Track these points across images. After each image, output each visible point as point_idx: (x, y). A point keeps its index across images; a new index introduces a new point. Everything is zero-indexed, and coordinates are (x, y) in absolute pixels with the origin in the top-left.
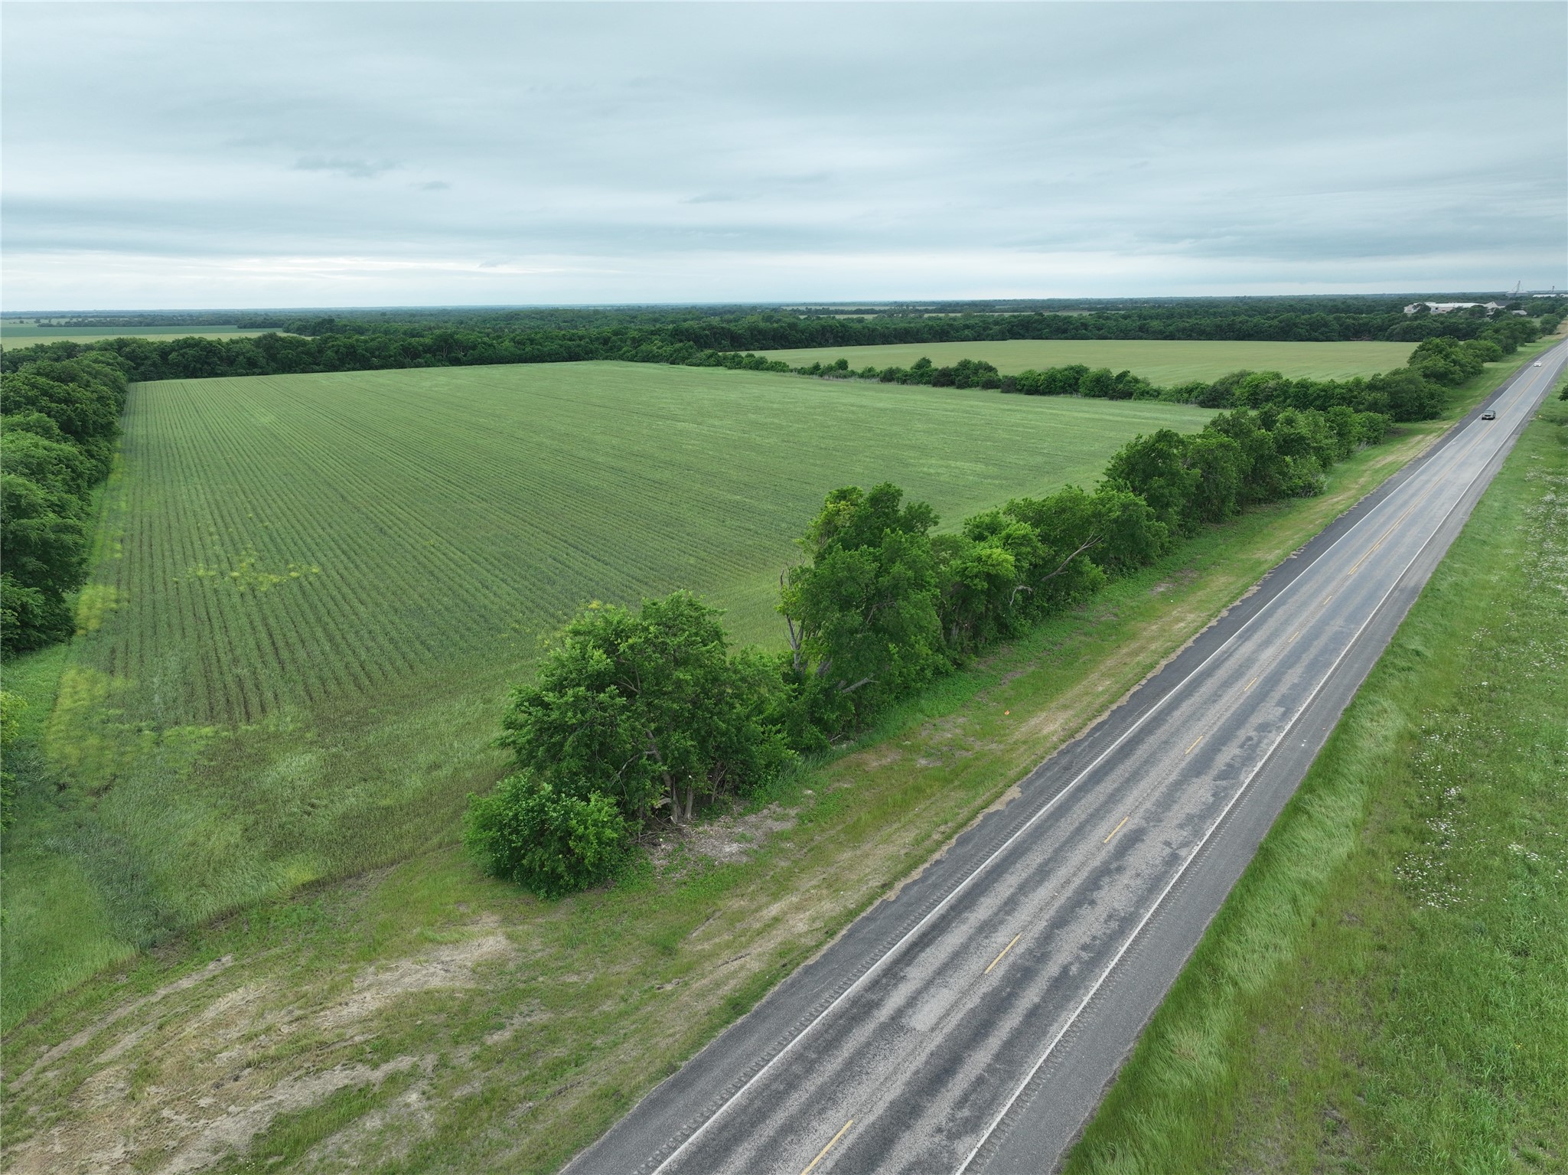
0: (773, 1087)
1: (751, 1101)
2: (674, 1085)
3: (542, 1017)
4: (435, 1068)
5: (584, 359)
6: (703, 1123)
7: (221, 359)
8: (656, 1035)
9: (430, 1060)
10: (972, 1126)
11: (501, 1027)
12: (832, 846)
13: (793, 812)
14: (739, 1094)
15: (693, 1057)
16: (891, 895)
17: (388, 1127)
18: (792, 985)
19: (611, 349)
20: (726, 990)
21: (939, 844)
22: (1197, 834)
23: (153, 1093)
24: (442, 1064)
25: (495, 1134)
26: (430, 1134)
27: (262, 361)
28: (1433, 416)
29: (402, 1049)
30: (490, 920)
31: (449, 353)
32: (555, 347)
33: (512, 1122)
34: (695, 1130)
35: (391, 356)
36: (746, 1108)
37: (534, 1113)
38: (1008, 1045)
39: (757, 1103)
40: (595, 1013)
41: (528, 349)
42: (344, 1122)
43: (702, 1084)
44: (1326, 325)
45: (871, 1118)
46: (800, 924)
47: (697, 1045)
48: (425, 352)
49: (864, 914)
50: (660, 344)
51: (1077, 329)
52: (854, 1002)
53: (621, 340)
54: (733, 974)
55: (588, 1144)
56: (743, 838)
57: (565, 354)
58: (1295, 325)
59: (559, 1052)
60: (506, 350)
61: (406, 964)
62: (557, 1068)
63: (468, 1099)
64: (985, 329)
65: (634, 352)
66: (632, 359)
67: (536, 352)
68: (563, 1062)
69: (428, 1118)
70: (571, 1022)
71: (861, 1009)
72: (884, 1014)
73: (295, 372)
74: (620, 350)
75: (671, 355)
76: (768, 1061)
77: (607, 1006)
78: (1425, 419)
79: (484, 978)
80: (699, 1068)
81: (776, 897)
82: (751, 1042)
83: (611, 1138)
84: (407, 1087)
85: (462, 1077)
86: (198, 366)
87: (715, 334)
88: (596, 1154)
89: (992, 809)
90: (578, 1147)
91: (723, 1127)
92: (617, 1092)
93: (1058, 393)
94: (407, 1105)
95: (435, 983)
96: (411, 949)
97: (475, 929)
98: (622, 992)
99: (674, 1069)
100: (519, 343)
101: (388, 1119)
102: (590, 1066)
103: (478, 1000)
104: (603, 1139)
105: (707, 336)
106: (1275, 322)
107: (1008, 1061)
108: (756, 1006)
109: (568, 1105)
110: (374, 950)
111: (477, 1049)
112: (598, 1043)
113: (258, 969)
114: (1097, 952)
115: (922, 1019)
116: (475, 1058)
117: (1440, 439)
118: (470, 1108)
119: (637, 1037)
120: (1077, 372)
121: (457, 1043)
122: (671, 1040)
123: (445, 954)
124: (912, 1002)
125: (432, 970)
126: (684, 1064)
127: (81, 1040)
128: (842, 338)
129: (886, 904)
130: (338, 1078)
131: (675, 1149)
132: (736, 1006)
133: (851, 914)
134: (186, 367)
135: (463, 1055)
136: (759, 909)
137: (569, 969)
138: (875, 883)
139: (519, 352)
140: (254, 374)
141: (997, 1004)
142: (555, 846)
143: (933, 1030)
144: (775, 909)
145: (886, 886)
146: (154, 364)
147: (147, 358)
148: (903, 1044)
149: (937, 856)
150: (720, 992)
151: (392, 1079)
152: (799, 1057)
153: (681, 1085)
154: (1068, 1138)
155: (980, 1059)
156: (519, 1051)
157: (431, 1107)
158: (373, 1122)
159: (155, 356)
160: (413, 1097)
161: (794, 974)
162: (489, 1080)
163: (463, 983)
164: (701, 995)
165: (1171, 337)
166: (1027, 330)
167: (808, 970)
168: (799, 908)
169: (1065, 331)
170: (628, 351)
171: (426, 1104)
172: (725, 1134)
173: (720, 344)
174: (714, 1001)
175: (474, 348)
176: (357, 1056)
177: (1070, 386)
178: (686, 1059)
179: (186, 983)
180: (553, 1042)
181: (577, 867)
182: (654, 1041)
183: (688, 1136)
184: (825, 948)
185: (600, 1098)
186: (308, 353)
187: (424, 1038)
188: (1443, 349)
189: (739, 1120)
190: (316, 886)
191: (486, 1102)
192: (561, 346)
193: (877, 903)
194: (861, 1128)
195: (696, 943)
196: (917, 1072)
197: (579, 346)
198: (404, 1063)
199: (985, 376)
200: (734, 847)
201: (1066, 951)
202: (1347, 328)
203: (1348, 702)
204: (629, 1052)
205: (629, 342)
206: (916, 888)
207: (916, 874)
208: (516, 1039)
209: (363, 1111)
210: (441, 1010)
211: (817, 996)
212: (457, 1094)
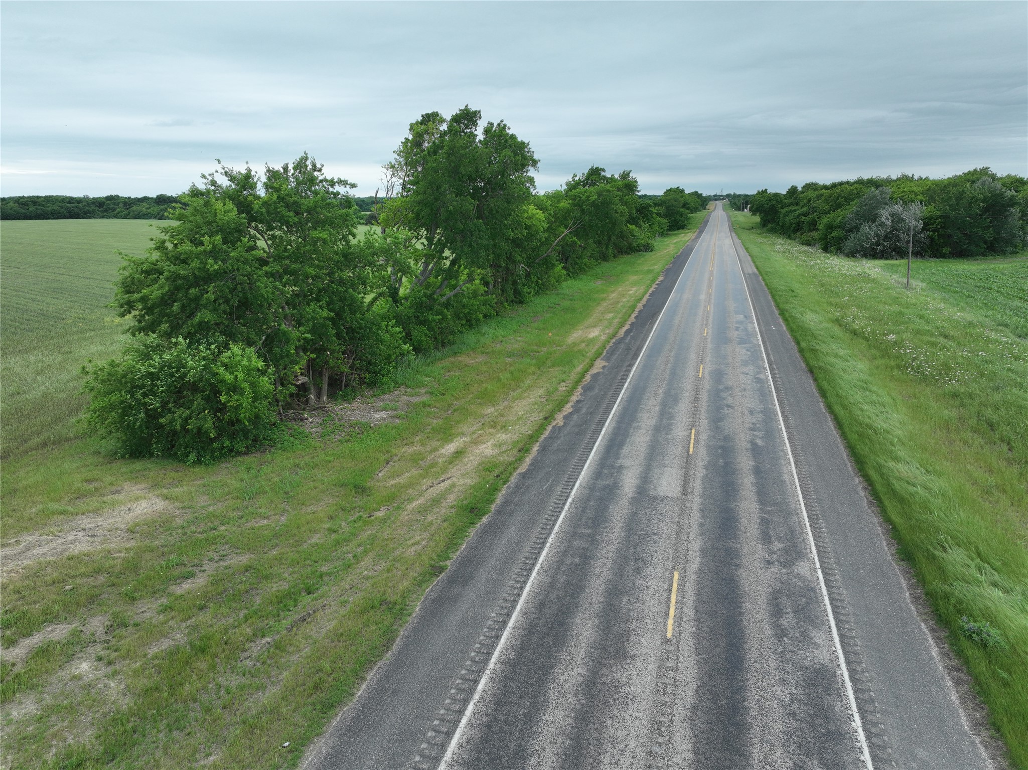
0: (568, 561)
1: (554, 578)
2: (452, 581)
3: (240, 559)
4: (109, 630)
6: (513, 607)
8: (396, 549)
9: (97, 624)
10: (796, 553)
11: (189, 576)
12: (473, 406)
13: (422, 390)
14: (534, 574)
15: (455, 556)
16: (559, 420)
17: (48, 711)
18: (518, 487)
19: (106, 210)
20: (451, 499)
21: (570, 392)
22: (760, 368)
24: (118, 624)
25: (233, 681)
26: (126, 703)
29: (48, 617)
30: (136, 489)
32: (56, 207)
33: (248, 663)
34: (509, 615)
36: (552, 585)
37: (279, 647)
38: (762, 493)
39: (562, 579)
40: (305, 546)
41: (32, 208)
43: (484, 575)
45: (694, 566)
46: (487, 449)
47: (452, 544)
49: (543, 437)
50: (148, 206)
52: (591, 488)
53: (114, 204)
54: (449, 490)
55: (380, 657)
56: (386, 408)
59: (275, 587)
60: (11, 209)
61: (30, 537)
62: (284, 601)
63: (173, 653)
65: (126, 212)
66: (125, 217)
67: (39, 212)
68: (289, 595)
70: (280, 559)
71: (603, 492)
72: (628, 492)
74: (114, 210)
75: (158, 214)
76: (544, 544)
77: (315, 539)
79: (148, 535)
80: (470, 563)
82: (511, 533)
83: (406, 645)
84: (70, 658)
85: (155, 632)
88: (397, 664)
89: (594, 371)
90: (368, 663)
91: (540, 604)
92: (384, 602)
94: (79, 678)
95: (76, 549)
97: (120, 497)
98: (327, 526)
99: (441, 569)
100: (22, 204)
101: (48, 699)
103: (148, 556)
104: (395, 648)
107: (774, 504)
108: (493, 507)
109: (325, 625)
111: (164, 601)
112: (324, 569)
114: (766, 431)
115: (667, 488)
116: (165, 609)
119: (372, 554)
121: (134, 599)
122: (418, 548)
123: (85, 522)
124: (645, 479)
125: (71, 538)
126: (448, 563)
129: (557, 430)
131: (498, 637)
132: (473, 511)
133: (532, 438)
135: (146, 610)
136: (436, 449)
137: (254, 516)
138: (537, 417)
139: (23, 211)
141: (723, 471)
143: (685, 494)
144: (451, 448)
145: (548, 418)
148: (669, 509)
149: (574, 398)
150: (444, 504)
151: (43, 653)
152: (573, 534)
153: (461, 580)
155: (749, 508)
157: (115, 673)
158: (23, 709)
160: (85, 666)
161: (513, 480)
162: (195, 628)
163: (120, 544)
164: (423, 510)
167: (524, 476)
168: (475, 443)
170: (121, 212)
171: (105, 670)
172: (548, 612)
174: (443, 512)
178: (448, 558)
180: (266, 578)
182: (398, 553)
183: (505, 623)
184: (528, 460)
185: (364, 611)
187: (81, 602)
189: (553, 596)
191: (203, 650)
192: (62, 207)
193: (549, 428)
194: (692, 577)
195: (386, 480)
196: (701, 525)
197: (77, 207)
198: (59, 632)
200: (383, 414)
201: (741, 433)
203: (777, 312)
204: (367, 567)
205: (121, 205)
206: (575, 417)
207: (568, 408)
208: (215, 583)
210: (98, 571)
211: (550, 490)
212: (152, 651)
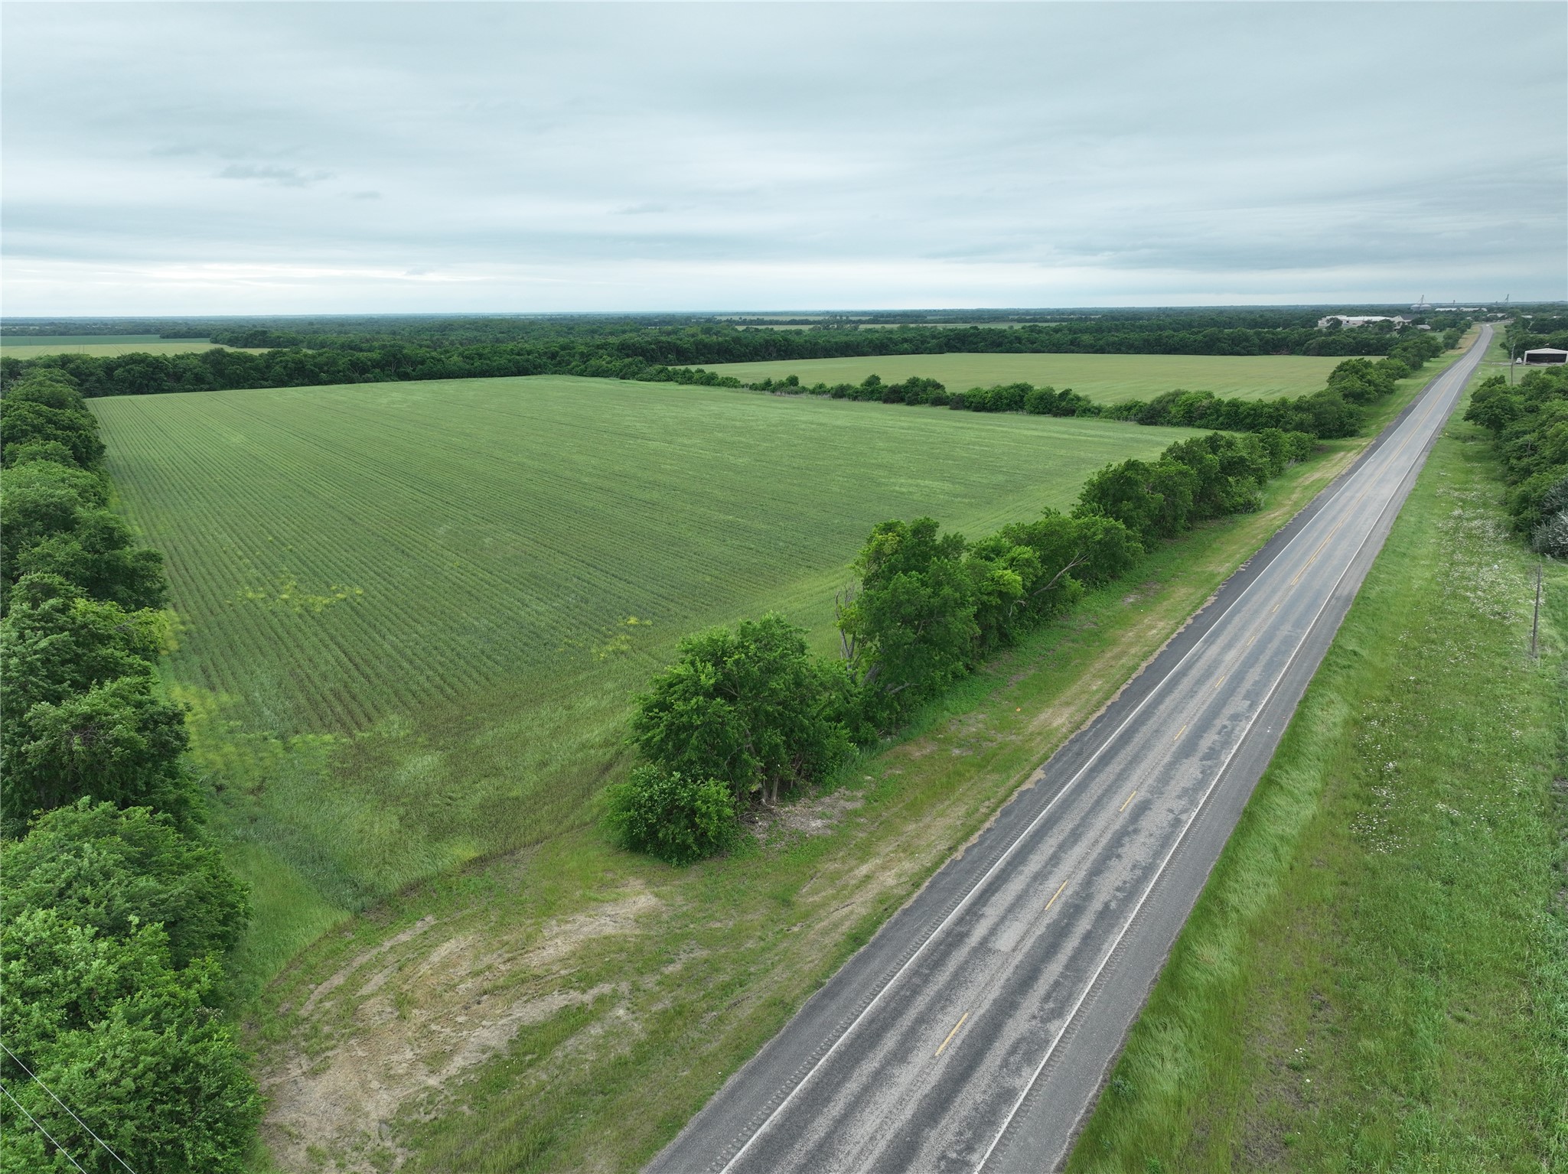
0: (902, 993)
1: (888, 1004)
2: (825, 995)
3: (702, 954)
4: (631, 992)
5: (533, 374)
6: (855, 1019)
7: (168, 375)
8: (798, 963)
9: (624, 987)
10: (1058, 1013)
11: (672, 961)
12: (898, 820)
13: (860, 794)
14: (877, 999)
15: (833, 976)
16: (958, 855)
17: (607, 1035)
18: (896, 923)
19: (560, 363)
20: (845, 928)
21: (987, 816)
22: (1193, 802)
23: (418, 1015)
24: (635, 989)
25: (696, 1035)
26: (643, 1036)
27: (210, 377)
28: (1352, 434)
29: (600, 979)
30: (636, 883)
31: (398, 367)
32: (503, 361)
33: (704, 1026)
34: (850, 1024)
35: (339, 371)
36: (884, 1009)
37: (720, 1019)
38: (1074, 958)
39: (893, 1005)
40: (742, 949)
41: (477, 364)
42: (573, 1030)
43: (847, 993)
44: (1247, 340)
45: (982, 1011)
46: (889, 879)
47: (834, 967)
48: (374, 367)
49: (939, 871)
50: (609, 359)
51: (1011, 342)
52: (948, 933)
53: (569, 354)
54: (847, 917)
55: (772, 1036)
56: (822, 816)
57: (514, 369)
58: (1218, 340)
59: (723, 978)
60: (454, 365)
61: (581, 918)
62: (726, 989)
63: (665, 1012)
64: (923, 342)
65: (583, 367)
66: (581, 374)
67: (485, 367)
68: (729, 985)
69: (637, 1027)
70: (726, 956)
71: (954, 938)
72: (974, 939)
73: (243, 388)
74: (568, 364)
75: (621, 370)
76: (893, 977)
77: (750, 944)
78: (1345, 436)
79: (647, 926)
80: (840, 983)
81: (863, 860)
82: (875, 964)
83: (788, 1032)
84: (613, 1005)
85: (654, 998)
86: (146, 382)
87: (661, 348)
88: (780, 1042)
89: (1024, 787)
90: (764, 1039)
91: (871, 1021)
92: (782, 1002)
93: (1004, 410)
94: (618, 1018)
95: (609, 930)
96: (581, 905)
97: (628, 890)
98: (759, 934)
99: (822, 985)
100: (467, 358)
101: (607, 1028)
102: (753, 986)
103: (648, 942)
104: (781, 1033)
105: (653, 350)
106: (1200, 337)
107: (1076, 969)
108: (872, 939)
109: (747, 1011)
110: (548, 908)
111: (658, 977)
112: (752, 970)
113: (460, 925)
114: (1129, 892)
115: (1005, 941)
116: (659, 983)
117: (1359, 457)
118: (667, 1019)
119: (783, 964)
120: (1022, 390)
121: (642, 973)
122: (812, 965)
123: (609, 909)
124: (993, 931)
125: (603, 922)
126: (827, 981)
127: (338, 980)
128: (785, 351)
129: (955, 863)
130: (557, 1001)
131: (839, 1037)
132: (857, 940)
133: (929, 871)
134: (132, 384)
135: (650, 982)
136: (851, 870)
137: (712, 917)
138: (943, 846)
139: (468, 367)
140: (201, 390)
141: (1059, 932)
142: (684, 822)
143: (1014, 950)
144: (864, 870)
145: (952, 849)
146: (99, 381)
147: (92, 374)
148: (994, 961)
149: (987, 825)
150: (839, 930)
151: (600, 1000)
152: (915, 972)
153: (831, 994)
154: (1130, 1018)
155: (1054, 970)
156: (691, 977)
157: (636, 1019)
158: (596, 1030)
159: (101, 373)
160: (621, 1012)
161: (896, 914)
162: (675, 998)
163: (631, 931)
164: (825, 933)
165: (1101, 350)
166: (964, 343)
167: (905, 912)
168: (884, 868)
169: (999, 345)
170: (577, 366)
171: (631, 1016)
172: (874, 1026)
173: (666, 358)
174: (837, 936)
175: (423, 363)
176: (566, 986)
177: (1016, 403)
178: (828, 977)
179: (404, 937)
180: (717, 970)
181: (702, 839)
182: (798, 966)
183: (847, 1029)
184: (915, 896)
185: (769, 1006)
186: (256, 369)
187: (612, 972)
188: (1359, 370)
189: (882, 1016)
190: (481, 862)
191: (680, 1013)
192: (510, 361)
193: (947, 862)
194: (975, 1018)
195: (807, 896)
196: (1008, 980)
197: (528, 360)
198: (606, 988)
199: (933, 393)
200: (819, 823)
201: (1105, 890)
202: (1267, 342)
203: (1301, 696)
204: (779, 974)
205: (577, 357)
206: (976, 850)
207: (974, 839)
208: (687, 969)
209: (585, 1023)
210: (621, 950)
211: (918, 930)
212: (654, 1009)
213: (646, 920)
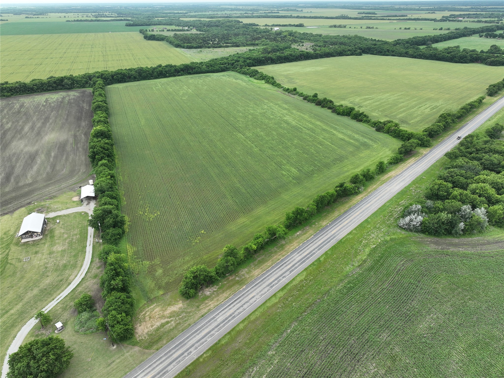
0: (203, 325)
1: (201, 327)
3: (185, 315)
5: (226, 71)
6: (196, 328)
7: (127, 77)
9: (174, 319)
10: (218, 331)
11: (181, 315)
12: (220, 294)
13: (217, 287)
15: (197, 321)
16: (222, 303)
18: (208, 314)
21: (231, 295)
22: (261, 297)
23: (151, 320)
24: (175, 319)
25: (179, 327)
27: (138, 77)
29: (172, 317)
30: (181, 302)
31: (188, 71)
33: (181, 326)
35: (172, 73)
37: (183, 325)
38: (225, 323)
40: (190, 315)
42: (167, 324)
43: (197, 324)
45: (210, 329)
46: (212, 306)
48: (181, 70)
52: (213, 317)
53: (237, 64)
54: (203, 312)
56: (210, 291)
57: (220, 70)
59: (186, 319)
61: (172, 307)
62: (185, 321)
69: (174, 325)
70: (187, 315)
71: (214, 318)
72: (216, 318)
73: (146, 80)
76: (203, 323)
78: (424, 147)
79: (180, 309)
80: (197, 323)
81: (211, 301)
82: (203, 320)
85: (177, 321)
86: (121, 80)
89: (240, 290)
90: (186, 329)
92: (190, 324)
93: (345, 116)
95: (175, 310)
96: (173, 305)
97: (179, 303)
98: (193, 312)
99: (195, 322)
101: (171, 324)
102: (188, 321)
103: (179, 312)
104: (188, 328)
107: (224, 325)
108: (204, 316)
109: (186, 325)
110: (169, 305)
111: (179, 318)
112: (189, 318)
113: (158, 306)
114: (239, 313)
115: (218, 320)
118: (178, 324)
120: (352, 110)
122: (196, 319)
123: (176, 306)
124: (219, 317)
125: (175, 308)
127: (144, 313)
128: (307, 57)
129: (222, 304)
130: (166, 320)
131: (193, 330)
132: (202, 316)
133: (218, 305)
134: (118, 80)
135: (177, 318)
136: (209, 303)
137: (188, 309)
140: (135, 81)
141: (226, 319)
142: (188, 294)
145: (223, 301)
146: (110, 80)
147: (108, 78)
148: (216, 322)
149: (230, 297)
151: (171, 320)
152: (206, 323)
153: (195, 324)
154: (225, 333)
155: (222, 325)
156: (182, 318)
158: (169, 324)
159: (111, 78)
160: (173, 322)
161: (209, 312)
162: (179, 321)
163: (178, 310)
166: (370, 50)
167: (211, 312)
168: (213, 303)
173: (268, 62)
174: (201, 315)
175: (195, 69)
176: (168, 318)
177: (348, 114)
179: (152, 307)
181: (190, 297)
182: (194, 319)
184: (213, 309)
185: (188, 324)
186: (149, 74)
187: (174, 316)
189: (199, 328)
190: (163, 294)
195: (201, 307)
196: (216, 325)
198: (172, 319)
199: (329, 104)
200: (209, 293)
201: (236, 314)
202: (473, 58)
204: (192, 320)
206: (226, 302)
207: (227, 300)
209: (168, 323)
210: (175, 313)
211: (210, 315)
213: (180, 308)
